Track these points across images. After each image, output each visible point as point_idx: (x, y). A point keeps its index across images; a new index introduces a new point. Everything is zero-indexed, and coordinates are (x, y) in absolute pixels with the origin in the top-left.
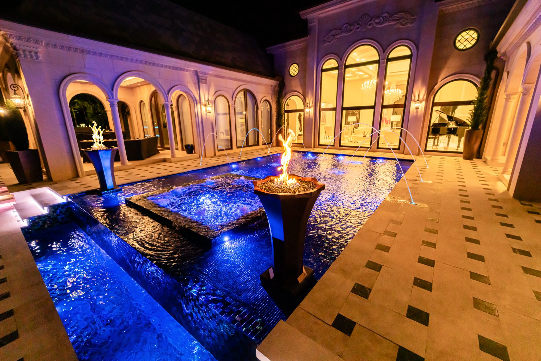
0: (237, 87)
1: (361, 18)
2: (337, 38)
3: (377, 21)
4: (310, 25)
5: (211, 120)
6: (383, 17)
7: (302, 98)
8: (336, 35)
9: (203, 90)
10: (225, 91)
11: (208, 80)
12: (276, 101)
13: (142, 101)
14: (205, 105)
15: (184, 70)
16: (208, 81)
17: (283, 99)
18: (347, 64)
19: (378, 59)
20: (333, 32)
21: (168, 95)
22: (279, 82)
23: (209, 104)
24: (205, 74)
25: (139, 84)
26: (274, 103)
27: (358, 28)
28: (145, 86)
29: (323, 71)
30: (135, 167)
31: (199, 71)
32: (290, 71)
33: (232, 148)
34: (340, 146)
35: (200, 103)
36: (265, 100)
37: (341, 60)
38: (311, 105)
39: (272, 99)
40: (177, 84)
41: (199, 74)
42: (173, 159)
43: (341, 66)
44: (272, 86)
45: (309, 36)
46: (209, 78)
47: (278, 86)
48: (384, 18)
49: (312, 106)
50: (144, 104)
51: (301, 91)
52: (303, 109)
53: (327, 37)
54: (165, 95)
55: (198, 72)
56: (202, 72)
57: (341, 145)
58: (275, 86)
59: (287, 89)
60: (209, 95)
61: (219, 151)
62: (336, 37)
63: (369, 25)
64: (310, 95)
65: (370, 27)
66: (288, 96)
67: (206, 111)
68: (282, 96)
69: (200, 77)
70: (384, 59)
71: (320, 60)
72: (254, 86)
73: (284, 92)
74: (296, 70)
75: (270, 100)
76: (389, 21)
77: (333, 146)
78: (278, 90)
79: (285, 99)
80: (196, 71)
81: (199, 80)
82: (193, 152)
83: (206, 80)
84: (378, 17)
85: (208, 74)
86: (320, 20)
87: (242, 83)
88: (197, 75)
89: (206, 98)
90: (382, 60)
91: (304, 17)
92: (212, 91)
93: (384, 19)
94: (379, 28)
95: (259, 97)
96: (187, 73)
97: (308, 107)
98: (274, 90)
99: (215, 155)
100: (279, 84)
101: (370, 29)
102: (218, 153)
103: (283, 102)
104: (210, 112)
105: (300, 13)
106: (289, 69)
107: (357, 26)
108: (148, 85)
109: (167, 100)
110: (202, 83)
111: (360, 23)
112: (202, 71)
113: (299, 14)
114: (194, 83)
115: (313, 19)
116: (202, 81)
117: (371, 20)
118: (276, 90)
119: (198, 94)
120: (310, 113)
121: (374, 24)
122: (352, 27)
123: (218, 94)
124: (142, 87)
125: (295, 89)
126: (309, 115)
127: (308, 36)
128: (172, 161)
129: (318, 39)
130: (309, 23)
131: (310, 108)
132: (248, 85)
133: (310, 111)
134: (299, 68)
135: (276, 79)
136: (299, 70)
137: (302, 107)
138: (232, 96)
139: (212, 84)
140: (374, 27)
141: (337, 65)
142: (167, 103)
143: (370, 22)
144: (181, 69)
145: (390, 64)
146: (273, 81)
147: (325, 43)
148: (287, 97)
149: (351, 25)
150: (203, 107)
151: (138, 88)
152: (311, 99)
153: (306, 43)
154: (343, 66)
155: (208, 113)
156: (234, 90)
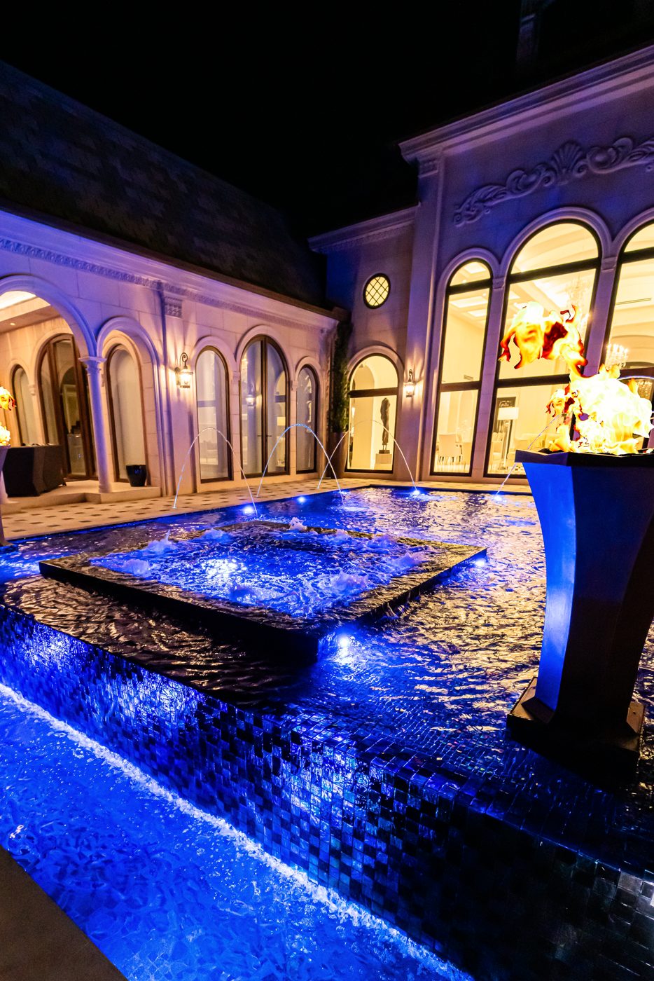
0: (246, 328)
1: (557, 152)
2: (491, 207)
3: (599, 158)
4: (421, 176)
5: (188, 405)
6: (615, 149)
7: (395, 362)
8: (490, 199)
9: (173, 332)
10: (218, 337)
11: (183, 306)
12: (329, 369)
13: (17, 367)
14: (177, 370)
15: (132, 279)
16: (183, 310)
17: (346, 363)
18: (513, 272)
19: (595, 255)
20: (480, 194)
21: (96, 339)
22: (338, 322)
23: (185, 367)
24: (178, 291)
25: (13, 324)
26: (324, 373)
27: (549, 179)
28: (26, 329)
29: (452, 290)
30: (22, 511)
31: (166, 285)
32: (367, 293)
33: (230, 478)
34: (486, 475)
35: (166, 363)
36: (307, 366)
37: (500, 262)
38: (417, 376)
39: (320, 363)
40: (115, 314)
41: (166, 293)
42: (104, 497)
43: (497, 277)
44: (322, 331)
45: (420, 204)
46: (187, 304)
47: (335, 331)
48: (620, 149)
49: (420, 379)
50: (23, 372)
51: (392, 344)
52: (396, 386)
53: (466, 205)
54: (90, 340)
55: (164, 285)
56: (173, 287)
57: (489, 472)
58: (329, 332)
59: (359, 339)
60: (185, 344)
61: (203, 481)
62: (489, 204)
63: (579, 171)
64: (416, 352)
65: (579, 175)
66: (358, 356)
67: (178, 383)
68: (345, 356)
69: (167, 300)
70: (613, 256)
71: (447, 262)
72: (283, 328)
73: (350, 346)
74: (381, 290)
75: (317, 368)
76: (631, 157)
77: (469, 475)
78: (336, 342)
79: (352, 364)
80: (159, 284)
81: (164, 306)
82: (146, 484)
83: (180, 307)
84: (603, 149)
85: (184, 292)
86: (450, 163)
87: (256, 320)
88: (160, 295)
89: (179, 354)
90: (606, 257)
91: (408, 157)
92: (192, 336)
93: (618, 152)
94: (605, 175)
95: (293, 357)
96: (138, 287)
97: (410, 380)
98: (325, 344)
99: (195, 491)
100: (339, 328)
101: (580, 180)
102: (201, 488)
103: (348, 372)
104: (189, 387)
105: (400, 144)
106: (365, 290)
107: (545, 174)
108: (34, 326)
109: (93, 352)
110: (170, 314)
111: (555, 166)
112: (172, 285)
113: (399, 150)
114: (154, 314)
115: (434, 159)
116: (170, 309)
117: (583, 157)
118: (330, 341)
119: (160, 340)
120: (416, 397)
121: (590, 166)
122: (533, 178)
123: (203, 344)
124: (18, 331)
125: (377, 338)
126: (412, 401)
127: (417, 204)
128: (103, 500)
129: (443, 213)
130: (421, 172)
131: (415, 382)
132: (269, 326)
133: (414, 391)
134: (389, 286)
135: (333, 313)
136: (389, 292)
137: (392, 383)
138: (234, 350)
139: (192, 319)
140: (590, 176)
141: (488, 276)
142: (93, 358)
143: (581, 163)
144: (125, 277)
145: (626, 268)
146: (326, 319)
147: (458, 221)
148: (356, 359)
149: (529, 172)
150: (171, 374)
151: (8, 334)
152: (417, 361)
153: (409, 222)
154: (503, 277)
155: (182, 390)
156: (239, 337)
